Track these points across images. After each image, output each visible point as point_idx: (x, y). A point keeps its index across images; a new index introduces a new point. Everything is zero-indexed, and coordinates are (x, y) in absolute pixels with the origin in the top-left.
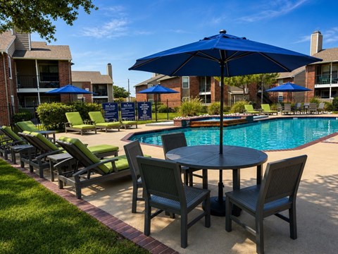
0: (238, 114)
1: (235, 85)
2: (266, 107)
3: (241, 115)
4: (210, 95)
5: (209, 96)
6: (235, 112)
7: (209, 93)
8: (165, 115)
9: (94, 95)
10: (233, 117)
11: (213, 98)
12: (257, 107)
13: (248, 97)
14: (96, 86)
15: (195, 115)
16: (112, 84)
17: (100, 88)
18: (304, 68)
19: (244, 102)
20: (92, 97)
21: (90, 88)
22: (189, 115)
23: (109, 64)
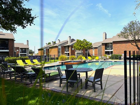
1: (79, 50)
2: (89, 58)
3: (81, 60)
5: (68, 54)
6: (79, 59)
8: (54, 60)
9: (21, 53)
11: (70, 54)
12: (86, 58)
13: (82, 54)
14: (22, 49)
15: (65, 60)
16: (28, 48)
17: (23, 50)
19: (82, 56)
20: (20, 54)
21: (19, 50)
22: (63, 61)
23: (28, 40)
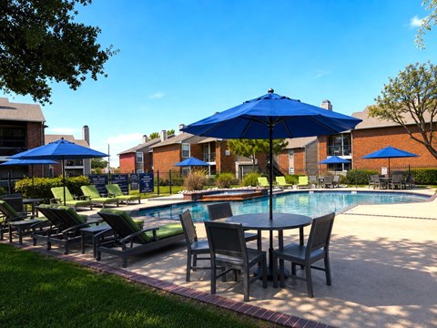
0: (250, 187)
1: (244, 155)
2: (281, 180)
3: (254, 188)
4: (215, 166)
5: (213, 167)
6: (246, 185)
7: (214, 163)
8: (167, 188)
10: (245, 190)
11: (218, 169)
13: (257, 168)
15: (202, 188)
18: (315, 138)
19: (255, 174)
22: (196, 189)
23: (86, 127)
